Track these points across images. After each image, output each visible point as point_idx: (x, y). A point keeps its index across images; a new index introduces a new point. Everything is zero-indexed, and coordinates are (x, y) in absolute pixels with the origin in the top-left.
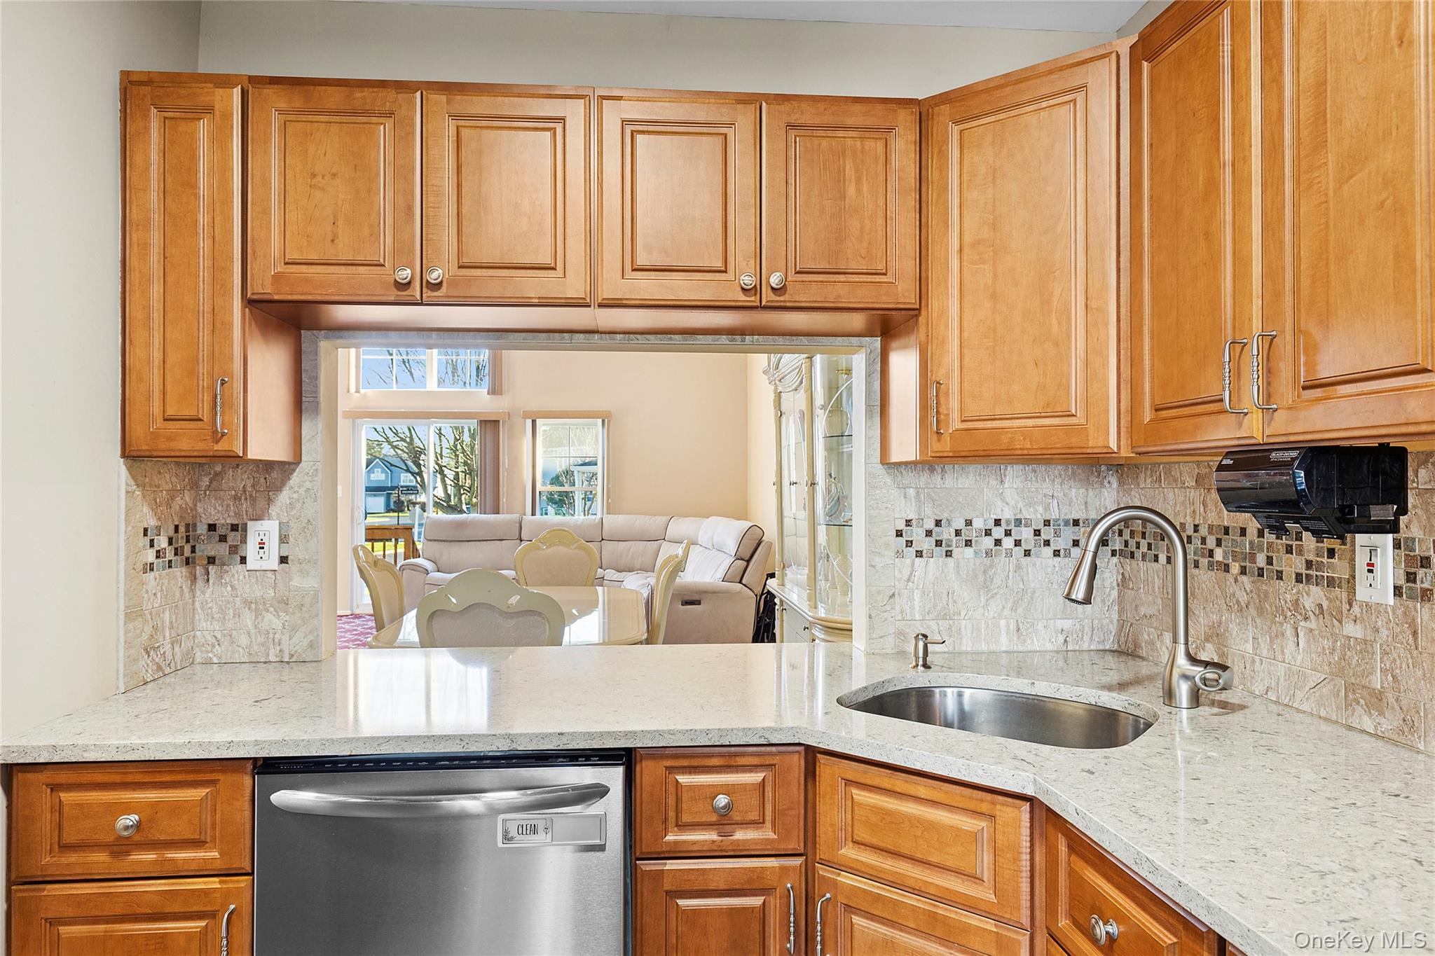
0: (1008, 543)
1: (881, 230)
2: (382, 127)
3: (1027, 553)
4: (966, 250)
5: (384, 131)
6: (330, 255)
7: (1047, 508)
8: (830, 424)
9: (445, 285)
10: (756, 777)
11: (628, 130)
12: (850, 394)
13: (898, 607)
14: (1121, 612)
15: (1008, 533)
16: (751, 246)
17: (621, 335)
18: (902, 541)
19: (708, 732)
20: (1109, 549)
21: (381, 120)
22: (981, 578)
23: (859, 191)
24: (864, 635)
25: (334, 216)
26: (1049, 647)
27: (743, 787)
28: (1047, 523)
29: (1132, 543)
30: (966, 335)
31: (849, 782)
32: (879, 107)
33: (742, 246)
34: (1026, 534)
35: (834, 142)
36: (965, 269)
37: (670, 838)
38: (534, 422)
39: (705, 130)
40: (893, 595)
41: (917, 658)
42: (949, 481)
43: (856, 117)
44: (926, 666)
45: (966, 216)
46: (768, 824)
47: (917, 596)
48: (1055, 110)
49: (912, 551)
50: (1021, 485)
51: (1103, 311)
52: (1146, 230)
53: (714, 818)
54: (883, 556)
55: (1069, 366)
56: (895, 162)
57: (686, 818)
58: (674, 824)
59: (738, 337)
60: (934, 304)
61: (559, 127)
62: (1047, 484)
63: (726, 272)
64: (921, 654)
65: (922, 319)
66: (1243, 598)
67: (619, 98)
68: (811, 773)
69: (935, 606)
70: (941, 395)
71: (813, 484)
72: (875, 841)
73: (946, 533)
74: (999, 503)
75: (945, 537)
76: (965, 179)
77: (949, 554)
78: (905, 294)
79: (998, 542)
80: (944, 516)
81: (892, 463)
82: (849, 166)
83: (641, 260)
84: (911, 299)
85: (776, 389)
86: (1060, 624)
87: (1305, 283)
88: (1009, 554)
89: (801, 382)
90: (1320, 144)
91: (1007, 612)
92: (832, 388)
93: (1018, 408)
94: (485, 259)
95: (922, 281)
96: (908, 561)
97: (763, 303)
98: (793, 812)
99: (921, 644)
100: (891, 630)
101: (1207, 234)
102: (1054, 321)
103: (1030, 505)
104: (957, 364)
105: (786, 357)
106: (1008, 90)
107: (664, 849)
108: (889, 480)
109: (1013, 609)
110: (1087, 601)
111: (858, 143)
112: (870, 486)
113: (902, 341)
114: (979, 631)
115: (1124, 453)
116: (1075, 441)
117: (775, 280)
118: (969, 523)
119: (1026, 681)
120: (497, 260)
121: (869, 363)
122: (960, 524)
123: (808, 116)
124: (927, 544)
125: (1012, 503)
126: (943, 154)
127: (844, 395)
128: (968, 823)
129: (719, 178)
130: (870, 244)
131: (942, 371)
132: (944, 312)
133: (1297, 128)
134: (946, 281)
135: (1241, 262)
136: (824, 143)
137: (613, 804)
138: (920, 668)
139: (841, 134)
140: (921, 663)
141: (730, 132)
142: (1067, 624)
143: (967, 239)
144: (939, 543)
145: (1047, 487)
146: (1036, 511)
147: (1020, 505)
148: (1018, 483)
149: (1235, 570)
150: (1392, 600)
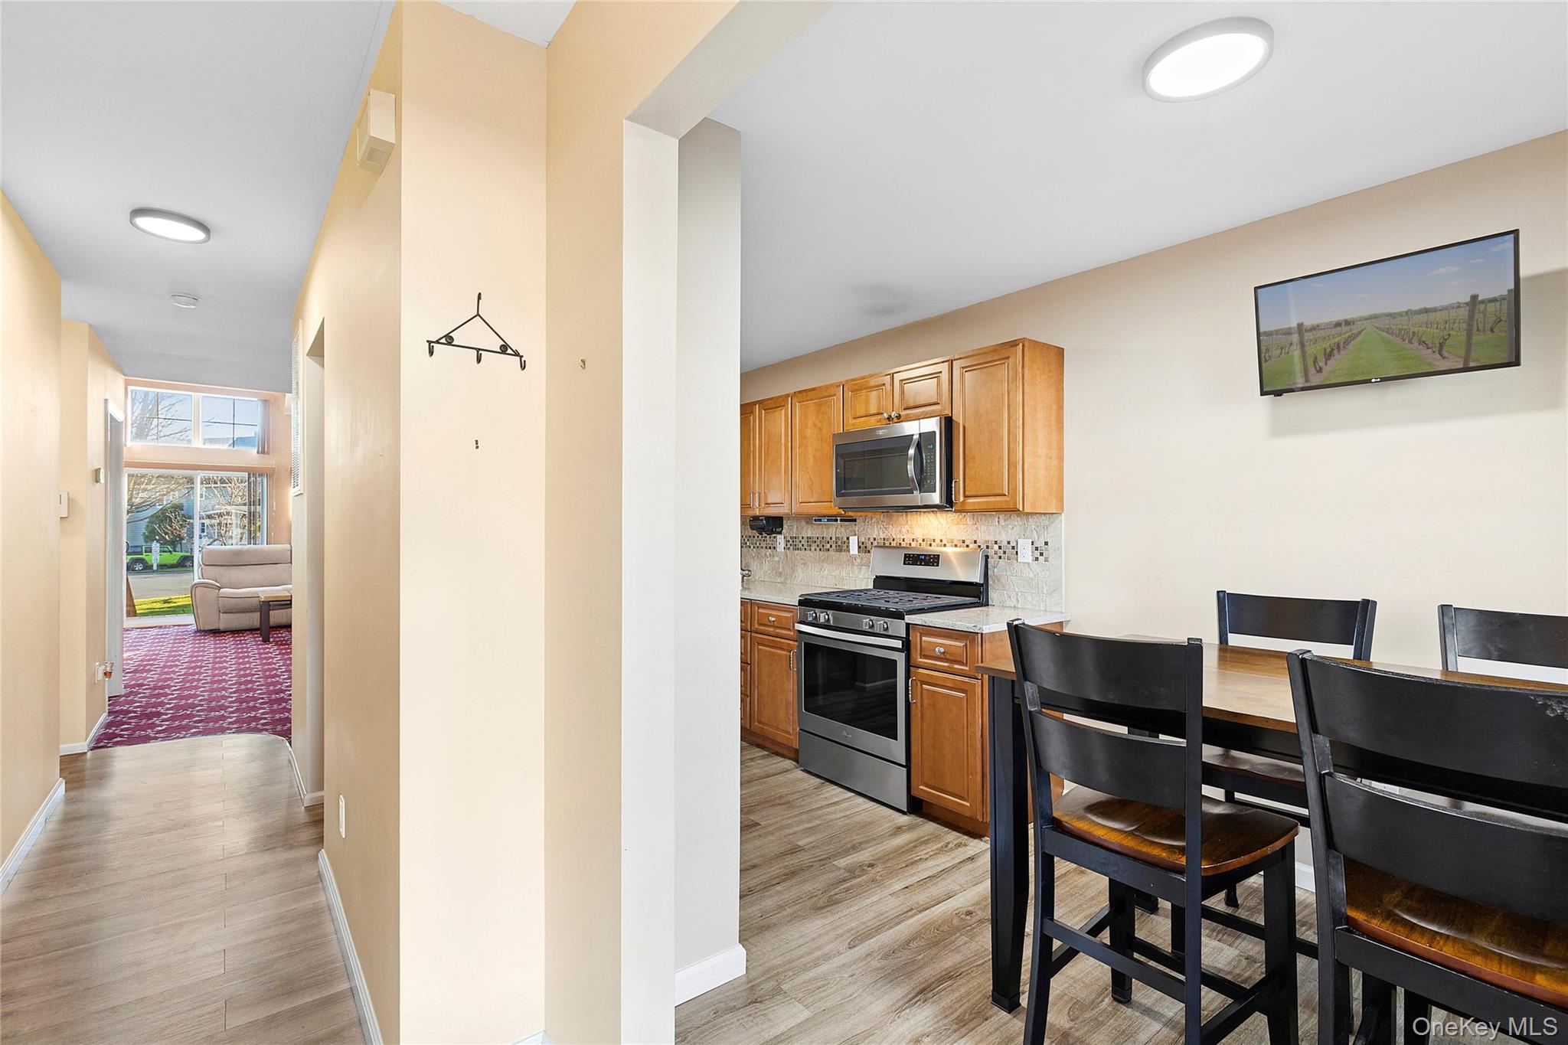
66: (754, 554)
90: (768, 455)
149: (752, 547)
150: (783, 550)
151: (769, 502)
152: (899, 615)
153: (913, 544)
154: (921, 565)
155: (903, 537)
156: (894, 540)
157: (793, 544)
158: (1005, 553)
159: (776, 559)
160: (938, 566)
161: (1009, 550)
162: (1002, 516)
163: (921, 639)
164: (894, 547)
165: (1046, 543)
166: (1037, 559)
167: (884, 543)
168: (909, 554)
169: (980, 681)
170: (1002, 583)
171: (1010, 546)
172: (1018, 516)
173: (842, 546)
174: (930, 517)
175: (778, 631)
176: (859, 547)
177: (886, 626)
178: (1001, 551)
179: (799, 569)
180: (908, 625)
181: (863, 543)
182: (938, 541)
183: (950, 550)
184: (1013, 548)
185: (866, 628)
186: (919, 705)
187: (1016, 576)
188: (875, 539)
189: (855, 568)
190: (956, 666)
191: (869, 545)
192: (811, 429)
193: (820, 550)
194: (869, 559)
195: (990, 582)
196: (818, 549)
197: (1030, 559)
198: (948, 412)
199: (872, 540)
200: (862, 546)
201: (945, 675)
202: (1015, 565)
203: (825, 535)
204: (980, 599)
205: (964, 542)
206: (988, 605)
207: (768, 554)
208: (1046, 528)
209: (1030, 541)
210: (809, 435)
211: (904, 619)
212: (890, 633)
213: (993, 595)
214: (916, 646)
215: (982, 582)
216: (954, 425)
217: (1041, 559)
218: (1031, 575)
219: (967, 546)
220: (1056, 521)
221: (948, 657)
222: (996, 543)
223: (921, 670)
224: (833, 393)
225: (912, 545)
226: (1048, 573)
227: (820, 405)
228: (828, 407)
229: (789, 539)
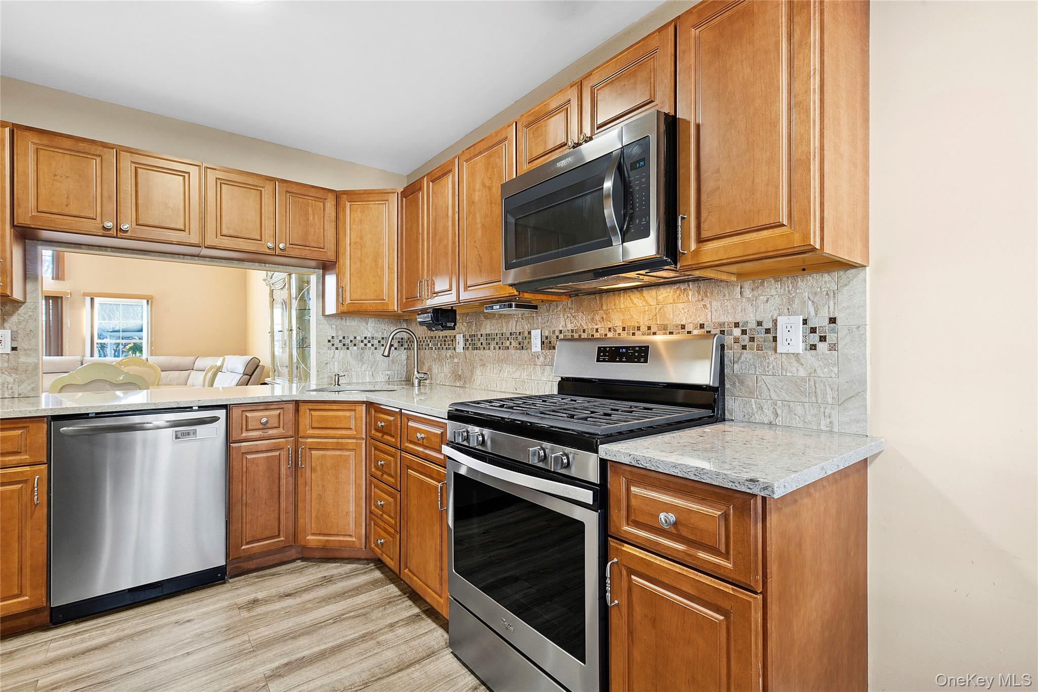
0: (369, 345)
1: (322, 234)
2: (94, 160)
3: (376, 349)
4: (352, 244)
5: (95, 163)
6: (66, 211)
7: (383, 334)
8: (299, 305)
9: (129, 231)
10: (277, 412)
11: (219, 182)
12: (308, 293)
13: (328, 368)
14: (407, 368)
15: (369, 342)
16: (272, 233)
17: (209, 259)
18: (331, 344)
19: (259, 397)
20: (403, 347)
21: (94, 157)
22: (359, 357)
23: (314, 219)
24: (315, 378)
25: (68, 195)
26: (383, 380)
27: (272, 416)
28: (383, 338)
29: (410, 345)
30: (352, 272)
31: (310, 410)
32: (322, 191)
33: (268, 232)
34: (376, 342)
35: (304, 200)
36: (351, 251)
37: (244, 435)
38: (92, 299)
39: (252, 187)
40: (327, 363)
41: (335, 382)
42: (348, 323)
43: (313, 193)
44: (338, 385)
45: (352, 234)
46: (281, 428)
47: (336, 363)
48: (380, 205)
49: (334, 347)
50: (374, 325)
51: (393, 269)
52: (404, 247)
53: (261, 427)
54: (323, 349)
55: (384, 284)
56: (327, 211)
57: (250, 427)
58: (245, 430)
59: (263, 265)
60: (341, 260)
61: (187, 176)
62: (383, 325)
63: (261, 241)
64: (337, 381)
65: (337, 265)
66: (435, 356)
67: (215, 169)
68: (297, 410)
69: (343, 367)
70: (343, 291)
71: (291, 330)
72: (320, 426)
73: (347, 341)
74: (366, 331)
75: (346, 343)
76: (352, 221)
77: (348, 349)
78: (331, 256)
79: (366, 345)
80: (346, 335)
81: (326, 315)
82: (310, 210)
83: (224, 233)
84: (333, 258)
85: (270, 288)
86: (387, 372)
87: (433, 268)
88: (370, 349)
89: (285, 285)
90: (436, 235)
91: (369, 369)
92: (300, 289)
93: (368, 297)
94: (151, 223)
95: (337, 252)
96: (333, 351)
97: (277, 254)
98: (290, 423)
99: (337, 377)
100: (326, 376)
101: (416, 251)
102: (379, 271)
103: (377, 332)
104: (349, 281)
105: (276, 274)
106: (365, 195)
107: (242, 439)
108: (325, 322)
109: (371, 368)
110: (388, 356)
111: (314, 202)
112: (318, 324)
113: (331, 272)
114: (359, 375)
115: (399, 312)
116: (385, 308)
117: (281, 246)
118: (355, 338)
119: (372, 386)
120: (157, 224)
121: (318, 279)
122: (352, 338)
123: (294, 189)
124: (340, 345)
125: (370, 331)
126: (344, 211)
127: (306, 293)
128: (347, 414)
129: (259, 207)
130: (318, 237)
131: (344, 284)
132: (344, 264)
133: (432, 228)
134: (345, 253)
135: (423, 261)
136: (301, 200)
137: (222, 423)
138: (337, 386)
139: (307, 198)
140: (337, 383)
141: (263, 190)
142: (389, 372)
143: (352, 241)
144: (344, 345)
145: (383, 326)
146: (379, 334)
147: (373, 332)
148: (373, 325)
149: (434, 349)
150: (462, 351)
151: (436, 290)
152: (588, 443)
153: (610, 335)
154: (621, 361)
155: (596, 327)
156: (584, 331)
157: (472, 343)
158: (752, 339)
159: (456, 360)
160: (646, 361)
161: (760, 336)
162: (747, 285)
163: (628, 490)
164: (584, 339)
165: (833, 320)
166: (813, 347)
167: (572, 336)
168: (605, 348)
169: (760, 597)
170: (748, 387)
171: (762, 329)
172: (776, 281)
173: (523, 343)
174: (633, 296)
175: (427, 452)
176: (543, 343)
177: (565, 461)
178: (746, 337)
179: (478, 372)
180: (603, 463)
181: (547, 338)
182: (644, 328)
183: (660, 339)
184: (768, 331)
185: (534, 461)
186: (625, 611)
187: (774, 375)
188: (561, 332)
189: (538, 368)
190: (702, 555)
191: (554, 339)
192: (479, 191)
193: (500, 348)
194: (553, 356)
195: (727, 386)
196: (497, 347)
197: (799, 346)
198: (667, 109)
199: (557, 333)
200: (546, 341)
201: (678, 568)
202: (772, 359)
203: (504, 331)
204: (713, 412)
205: (683, 327)
206: (724, 420)
207: (448, 355)
208: (833, 294)
209: (801, 318)
210: (477, 198)
211: (596, 452)
212: (573, 472)
213: (733, 404)
214: (619, 501)
215: (717, 385)
216: (681, 128)
217: (822, 346)
218: (802, 373)
219: (689, 332)
220: (855, 282)
221: (685, 532)
222: (737, 325)
223: (627, 548)
224: (503, 137)
225: (608, 336)
226: (836, 369)
227: (490, 156)
228: (499, 157)
229: (468, 337)
